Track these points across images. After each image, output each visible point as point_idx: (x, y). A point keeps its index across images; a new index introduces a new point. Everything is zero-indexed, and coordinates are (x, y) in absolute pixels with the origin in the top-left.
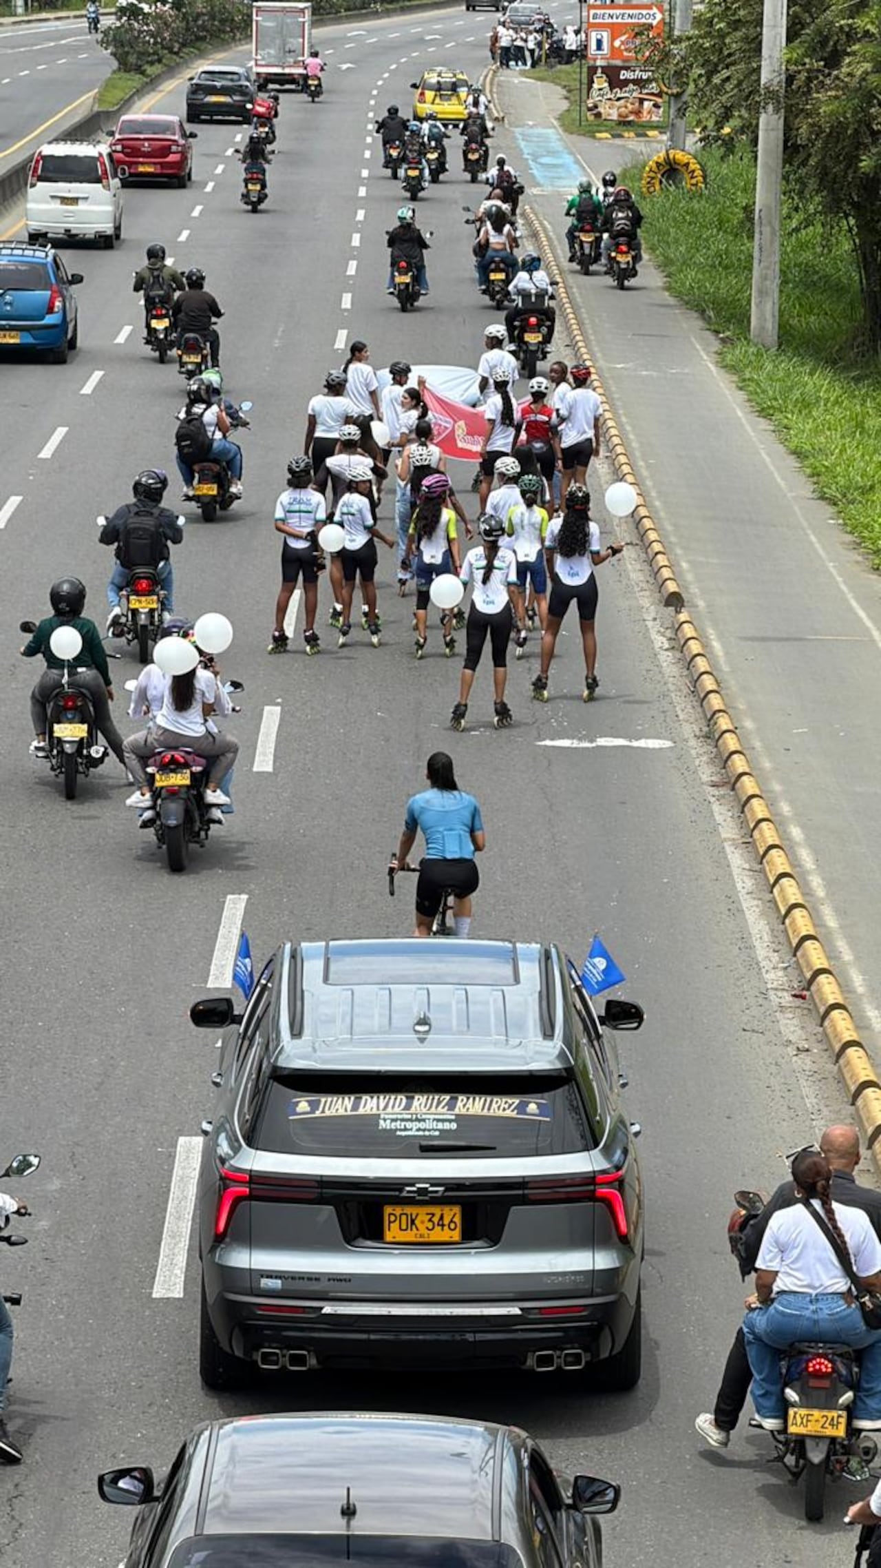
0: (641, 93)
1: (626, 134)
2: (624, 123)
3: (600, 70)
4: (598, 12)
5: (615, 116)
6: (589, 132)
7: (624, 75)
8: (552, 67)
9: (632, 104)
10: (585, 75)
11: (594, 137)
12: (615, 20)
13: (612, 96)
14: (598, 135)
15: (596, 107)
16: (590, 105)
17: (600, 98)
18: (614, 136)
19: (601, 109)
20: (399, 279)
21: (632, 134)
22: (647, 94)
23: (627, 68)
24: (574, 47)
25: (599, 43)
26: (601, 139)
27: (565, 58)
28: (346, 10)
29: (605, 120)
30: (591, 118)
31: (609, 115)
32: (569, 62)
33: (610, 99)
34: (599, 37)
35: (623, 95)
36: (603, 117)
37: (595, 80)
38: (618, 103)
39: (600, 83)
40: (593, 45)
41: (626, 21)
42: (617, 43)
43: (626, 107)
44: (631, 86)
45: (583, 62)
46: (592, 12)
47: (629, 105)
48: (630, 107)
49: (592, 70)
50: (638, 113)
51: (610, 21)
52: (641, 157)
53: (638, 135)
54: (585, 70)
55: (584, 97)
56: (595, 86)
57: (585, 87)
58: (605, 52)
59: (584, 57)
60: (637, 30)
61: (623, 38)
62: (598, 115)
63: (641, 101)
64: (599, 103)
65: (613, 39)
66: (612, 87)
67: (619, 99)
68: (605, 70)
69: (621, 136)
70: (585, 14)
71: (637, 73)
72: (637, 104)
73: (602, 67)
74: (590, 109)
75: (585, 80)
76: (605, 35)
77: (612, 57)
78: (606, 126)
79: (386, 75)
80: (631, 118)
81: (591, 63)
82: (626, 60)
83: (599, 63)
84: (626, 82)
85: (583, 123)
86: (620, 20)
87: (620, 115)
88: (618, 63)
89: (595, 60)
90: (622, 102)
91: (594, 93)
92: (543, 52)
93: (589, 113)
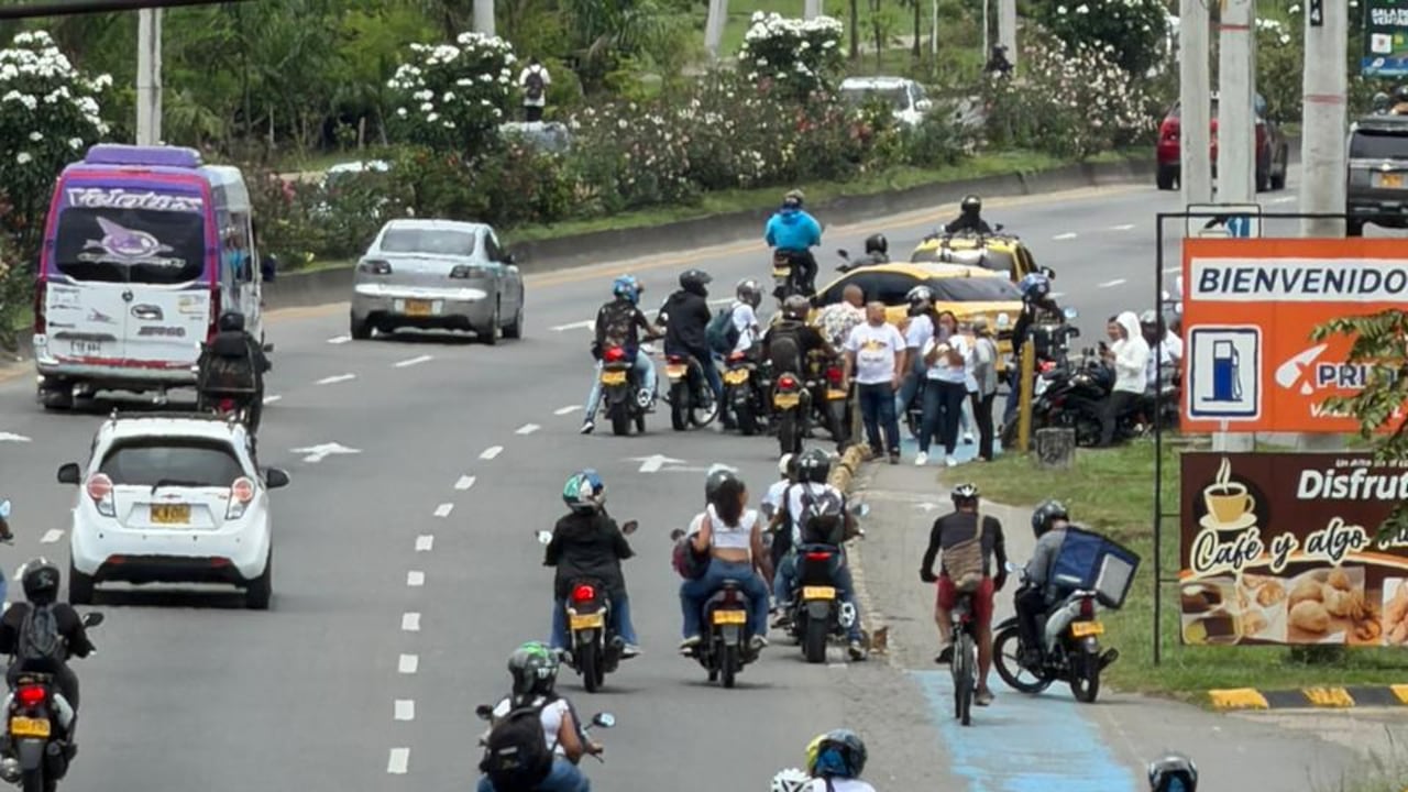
0: (1372, 549)
1: (1319, 694)
2: (1311, 654)
3: (1225, 469)
4: (1221, 264)
5: (1278, 629)
6: (1190, 684)
7: (1313, 485)
8: (1056, 456)
9: (1340, 587)
10: (1172, 487)
11: (1204, 703)
12: (1279, 295)
13: (1270, 561)
14: (1220, 696)
15: (1212, 596)
16: (1192, 591)
17: (1226, 566)
18: (1276, 700)
19: (1230, 606)
20: (579, 621)
21: (1341, 694)
22: (1392, 551)
23: (1322, 463)
24: (1139, 386)
25: (1224, 373)
26: (1229, 708)
27: (1110, 424)
28: (322, 255)
29: (1246, 641)
30: (1195, 634)
31: (1258, 626)
32: (1120, 437)
33: (1263, 571)
34: (1224, 352)
35: (1306, 557)
36: (1239, 633)
37: (1209, 501)
38: (1290, 585)
39: (1228, 511)
40: (1203, 382)
41: (1319, 297)
42: (1287, 375)
43: (1320, 599)
44: (1337, 525)
45: (1166, 438)
46: (1198, 265)
47: (1327, 589)
48: (1334, 597)
49: (1200, 469)
50: (1362, 618)
51: (1263, 295)
52: (1373, 774)
53: (1362, 696)
54: (1172, 466)
55: (1171, 562)
56: (1210, 523)
57: (1172, 525)
58: (1246, 405)
59: (1172, 420)
60: (1362, 328)
61: (1308, 357)
62: (1220, 626)
63: (1375, 577)
64: (1220, 583)
65: (1272, 358)
66: (1268, 527)
67: (1293, 570)
68: (1248, 468)
69: (1299, 700)
70: (1172, 269)
71: (1356, 478)
72: (1359, 587)
73: (1232, 456)
74: (1191, 606)
75: (1173, 504)
76: (1246, 349)
77: (1273, 420)
78: (1247, 664)
79: (465, 483)
80: (1337, 636)
81: (1195, 443)
82: (1319, 433)
83: (1222, 442)
84: (1320, 512)
85: (1166, 654)
86: (1297, 295)
87: (1297, 627)
88: (1289, 441)
89: (1208, 431)
90: (1305, 579)
91: (1206, 547)
92: (1024, 409)
93: (1188, 619)
